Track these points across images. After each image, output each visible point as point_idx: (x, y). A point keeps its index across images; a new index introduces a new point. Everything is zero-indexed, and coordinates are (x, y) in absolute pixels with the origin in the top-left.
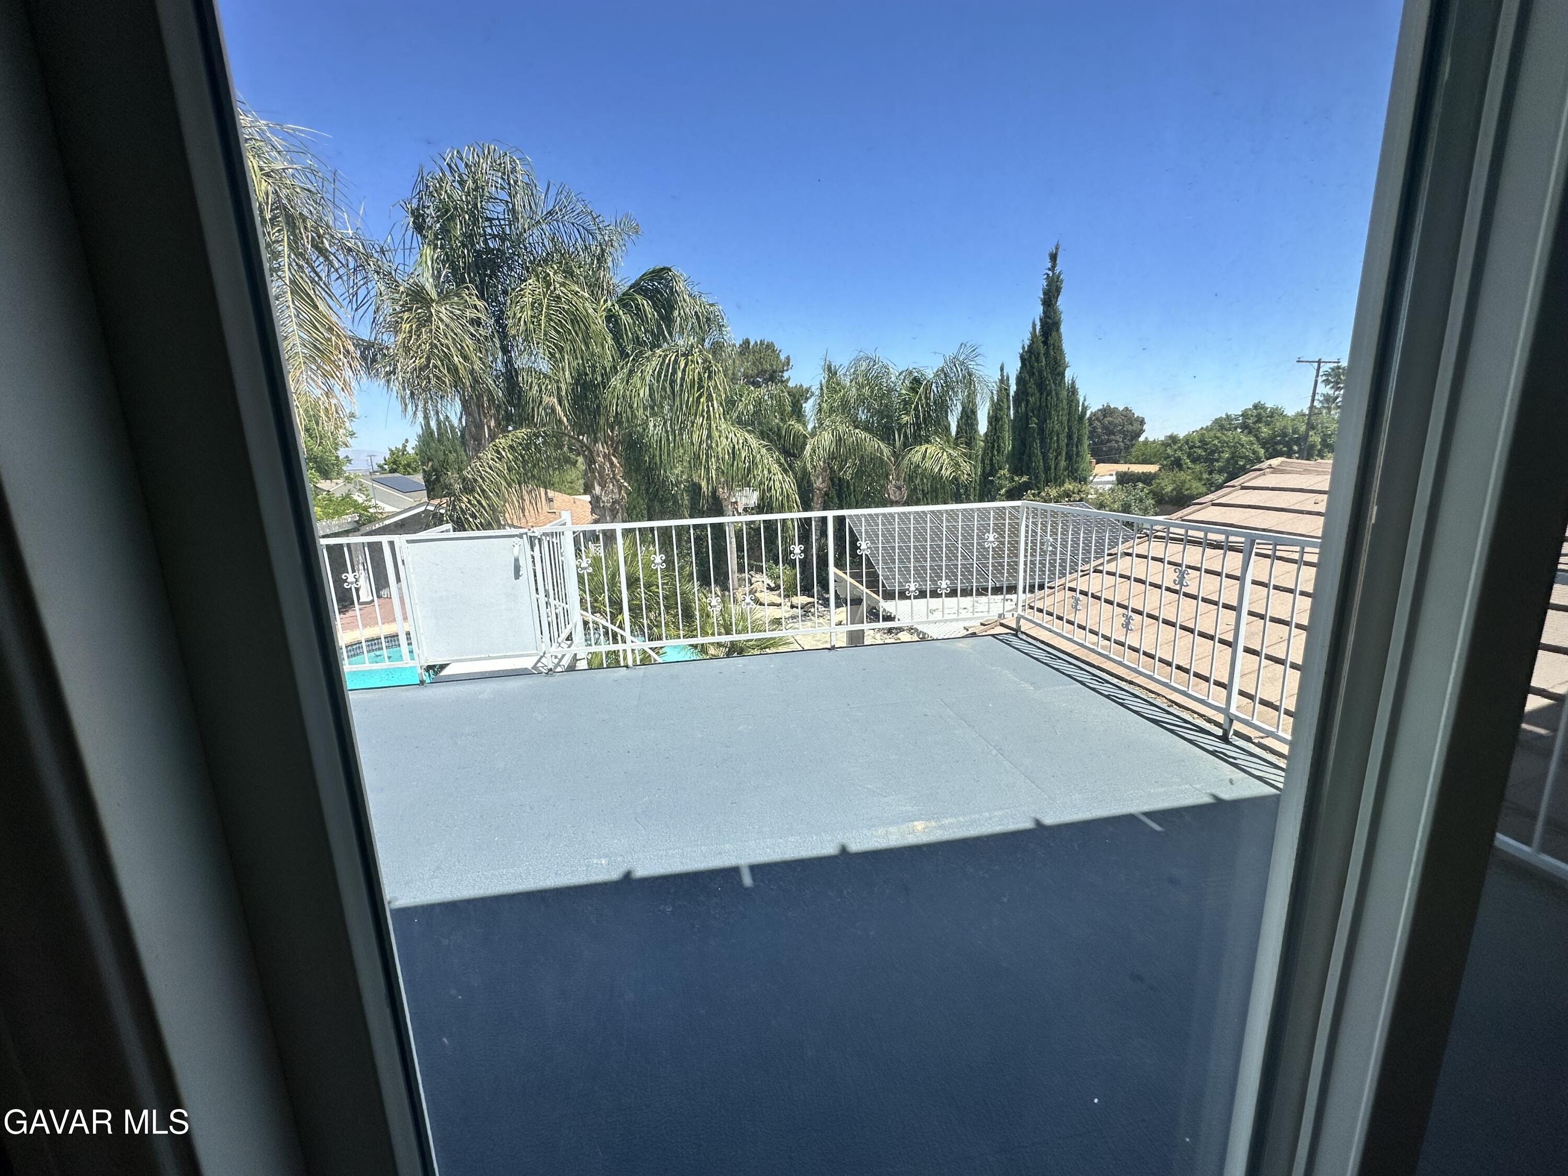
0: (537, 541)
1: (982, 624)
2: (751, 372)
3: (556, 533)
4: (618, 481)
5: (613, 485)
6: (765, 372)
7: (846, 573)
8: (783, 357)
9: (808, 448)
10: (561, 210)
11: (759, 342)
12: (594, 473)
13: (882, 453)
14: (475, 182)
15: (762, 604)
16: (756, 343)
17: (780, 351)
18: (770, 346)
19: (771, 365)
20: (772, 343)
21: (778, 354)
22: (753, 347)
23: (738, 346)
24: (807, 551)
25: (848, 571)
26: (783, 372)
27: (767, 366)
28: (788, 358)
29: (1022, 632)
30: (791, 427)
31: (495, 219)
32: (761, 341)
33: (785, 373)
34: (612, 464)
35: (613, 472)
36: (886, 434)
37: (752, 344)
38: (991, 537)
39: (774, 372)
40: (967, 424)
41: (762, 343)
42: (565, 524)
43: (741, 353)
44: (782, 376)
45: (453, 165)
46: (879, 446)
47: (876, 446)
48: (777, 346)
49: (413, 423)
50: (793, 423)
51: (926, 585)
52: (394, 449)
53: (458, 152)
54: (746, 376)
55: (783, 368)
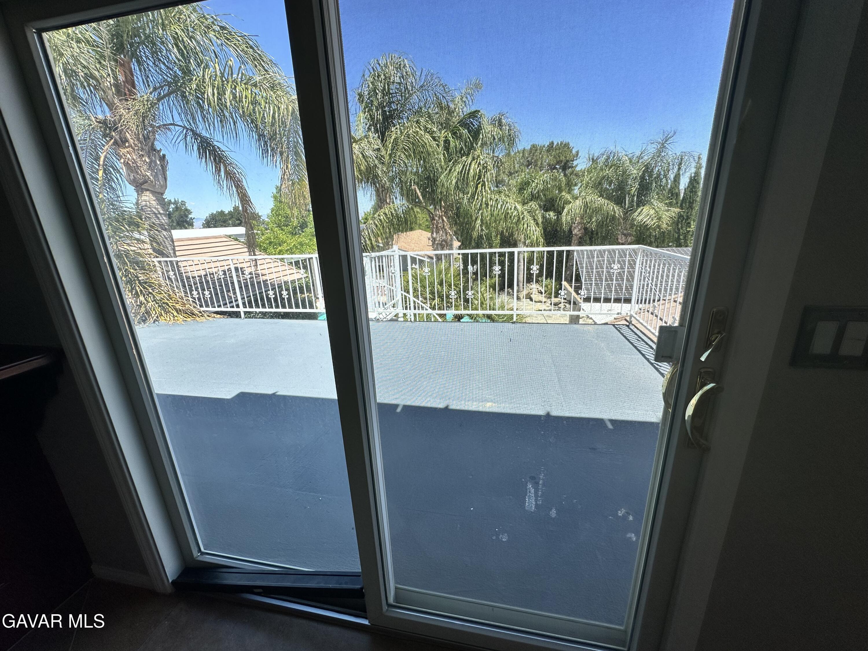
0: (373, 259)
1: (615, 319)
2: (552, 162)
3: (388, 256)
4: (445, 229)
5: (443, 232)
6: (562, 161)
7: (571, 286)
8: (574, 152)
9: (566, 210)
10: (427, 85)
11: (559, 144)
12: (434, 225)
13: (615, 212)
14: (384, 75)
15: (531, 300)
16: (558, 143)
17: (573, 148)
18: (567, 145)
19: (566, 157)
20: (568, 143)
21: (572, 150)
22: (556, 146)
23: (546, 146)
24: (502, 270)
25: (573, 285)
26: (573, 161)
27: (562, 158)
28: (578, 152)
29: (633, 325)
30: (563, 197)
31: (394, 93)
32: (561, 142)
33: (575, 161)
34: (443, 220)
35: (444, 225)
36: (619, 201)
37: (555, 144)
38: (616, 266)
39: (568, 161)
40: (691, 192)
41: (561, 143)
42: (395, 251)
43: (548, 151)
44: (572, 164)
45: (374, 68)
46: (613, 208)
47: (612, 208)
48: (571, 145)
49: (371, 200)
50: (564, 194)
51: (611, 295)
52: (366, 212)
53: (377, 60)
54: (549, 165)
55: (573, 158)
